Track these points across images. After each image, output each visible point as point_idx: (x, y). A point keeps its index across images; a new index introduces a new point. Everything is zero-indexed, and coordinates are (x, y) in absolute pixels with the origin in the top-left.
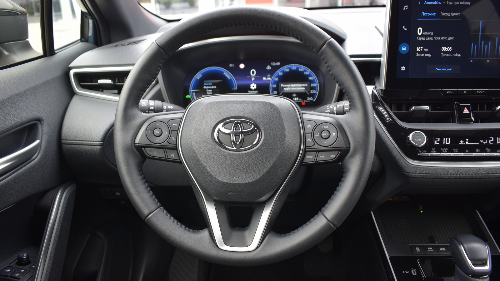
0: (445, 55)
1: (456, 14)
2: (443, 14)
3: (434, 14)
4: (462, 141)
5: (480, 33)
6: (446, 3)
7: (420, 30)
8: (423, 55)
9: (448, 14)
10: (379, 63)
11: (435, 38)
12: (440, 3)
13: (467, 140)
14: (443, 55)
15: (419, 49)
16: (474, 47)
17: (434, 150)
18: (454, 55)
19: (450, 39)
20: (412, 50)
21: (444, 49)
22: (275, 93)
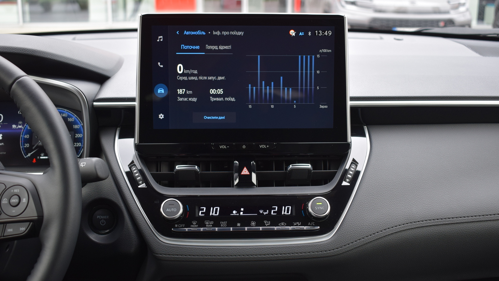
0: (215, 99)
1: (226, 47)
2: (208, 47)
3: (198, 47)
4: (234, 212)
5: (259, 72)
6: (212, 33)
7: (180, 67)
8: (186, 99)
9: (216, 48)
10: (133, 108)
11: (201, 78)
12: (204, 33)
13: (242, 209)
14: (212, 99)
15: (180, 91)
16: (252, 90)
17: (194, 223)
18: (227, 99)
19: (220, 78)
20: (173, 94)
21: (212, 91)
22: (27, 145)
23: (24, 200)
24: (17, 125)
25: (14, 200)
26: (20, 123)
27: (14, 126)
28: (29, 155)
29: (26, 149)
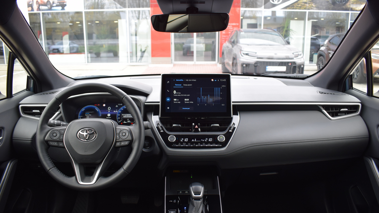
0: (186, 102)
1: (190, 85)
2: (184, 85)
3: (181, 85)
4: (193, 140)
5: (201, 93)
6: (185, 80)
7: (175, 92)
8: (177, 102)
9: (187, 85)
10: (159, 105)
11: (182, 95)
12: (183, 80)
13: (195, 139)
14: (185, 102)
15: (175, 100)
16: (199, 99)
17: (179, 144)
18: (190, 102)
19: (188, 95)
20: (172, 100)
21: (186, 100)
22: (119, 118)
23: (127, 134)
24: (115, 111)
25: (124, 134)
26: (117, 110)
27: (114, 111)
28: (120, 121)
29: (119, 119)
